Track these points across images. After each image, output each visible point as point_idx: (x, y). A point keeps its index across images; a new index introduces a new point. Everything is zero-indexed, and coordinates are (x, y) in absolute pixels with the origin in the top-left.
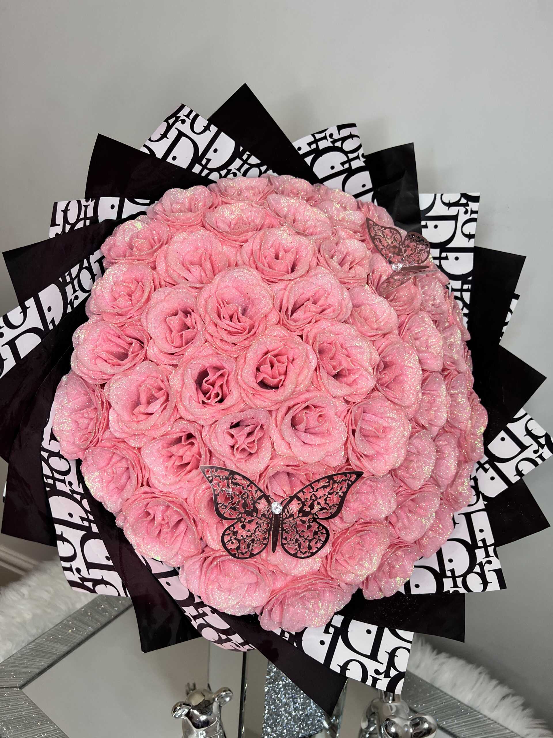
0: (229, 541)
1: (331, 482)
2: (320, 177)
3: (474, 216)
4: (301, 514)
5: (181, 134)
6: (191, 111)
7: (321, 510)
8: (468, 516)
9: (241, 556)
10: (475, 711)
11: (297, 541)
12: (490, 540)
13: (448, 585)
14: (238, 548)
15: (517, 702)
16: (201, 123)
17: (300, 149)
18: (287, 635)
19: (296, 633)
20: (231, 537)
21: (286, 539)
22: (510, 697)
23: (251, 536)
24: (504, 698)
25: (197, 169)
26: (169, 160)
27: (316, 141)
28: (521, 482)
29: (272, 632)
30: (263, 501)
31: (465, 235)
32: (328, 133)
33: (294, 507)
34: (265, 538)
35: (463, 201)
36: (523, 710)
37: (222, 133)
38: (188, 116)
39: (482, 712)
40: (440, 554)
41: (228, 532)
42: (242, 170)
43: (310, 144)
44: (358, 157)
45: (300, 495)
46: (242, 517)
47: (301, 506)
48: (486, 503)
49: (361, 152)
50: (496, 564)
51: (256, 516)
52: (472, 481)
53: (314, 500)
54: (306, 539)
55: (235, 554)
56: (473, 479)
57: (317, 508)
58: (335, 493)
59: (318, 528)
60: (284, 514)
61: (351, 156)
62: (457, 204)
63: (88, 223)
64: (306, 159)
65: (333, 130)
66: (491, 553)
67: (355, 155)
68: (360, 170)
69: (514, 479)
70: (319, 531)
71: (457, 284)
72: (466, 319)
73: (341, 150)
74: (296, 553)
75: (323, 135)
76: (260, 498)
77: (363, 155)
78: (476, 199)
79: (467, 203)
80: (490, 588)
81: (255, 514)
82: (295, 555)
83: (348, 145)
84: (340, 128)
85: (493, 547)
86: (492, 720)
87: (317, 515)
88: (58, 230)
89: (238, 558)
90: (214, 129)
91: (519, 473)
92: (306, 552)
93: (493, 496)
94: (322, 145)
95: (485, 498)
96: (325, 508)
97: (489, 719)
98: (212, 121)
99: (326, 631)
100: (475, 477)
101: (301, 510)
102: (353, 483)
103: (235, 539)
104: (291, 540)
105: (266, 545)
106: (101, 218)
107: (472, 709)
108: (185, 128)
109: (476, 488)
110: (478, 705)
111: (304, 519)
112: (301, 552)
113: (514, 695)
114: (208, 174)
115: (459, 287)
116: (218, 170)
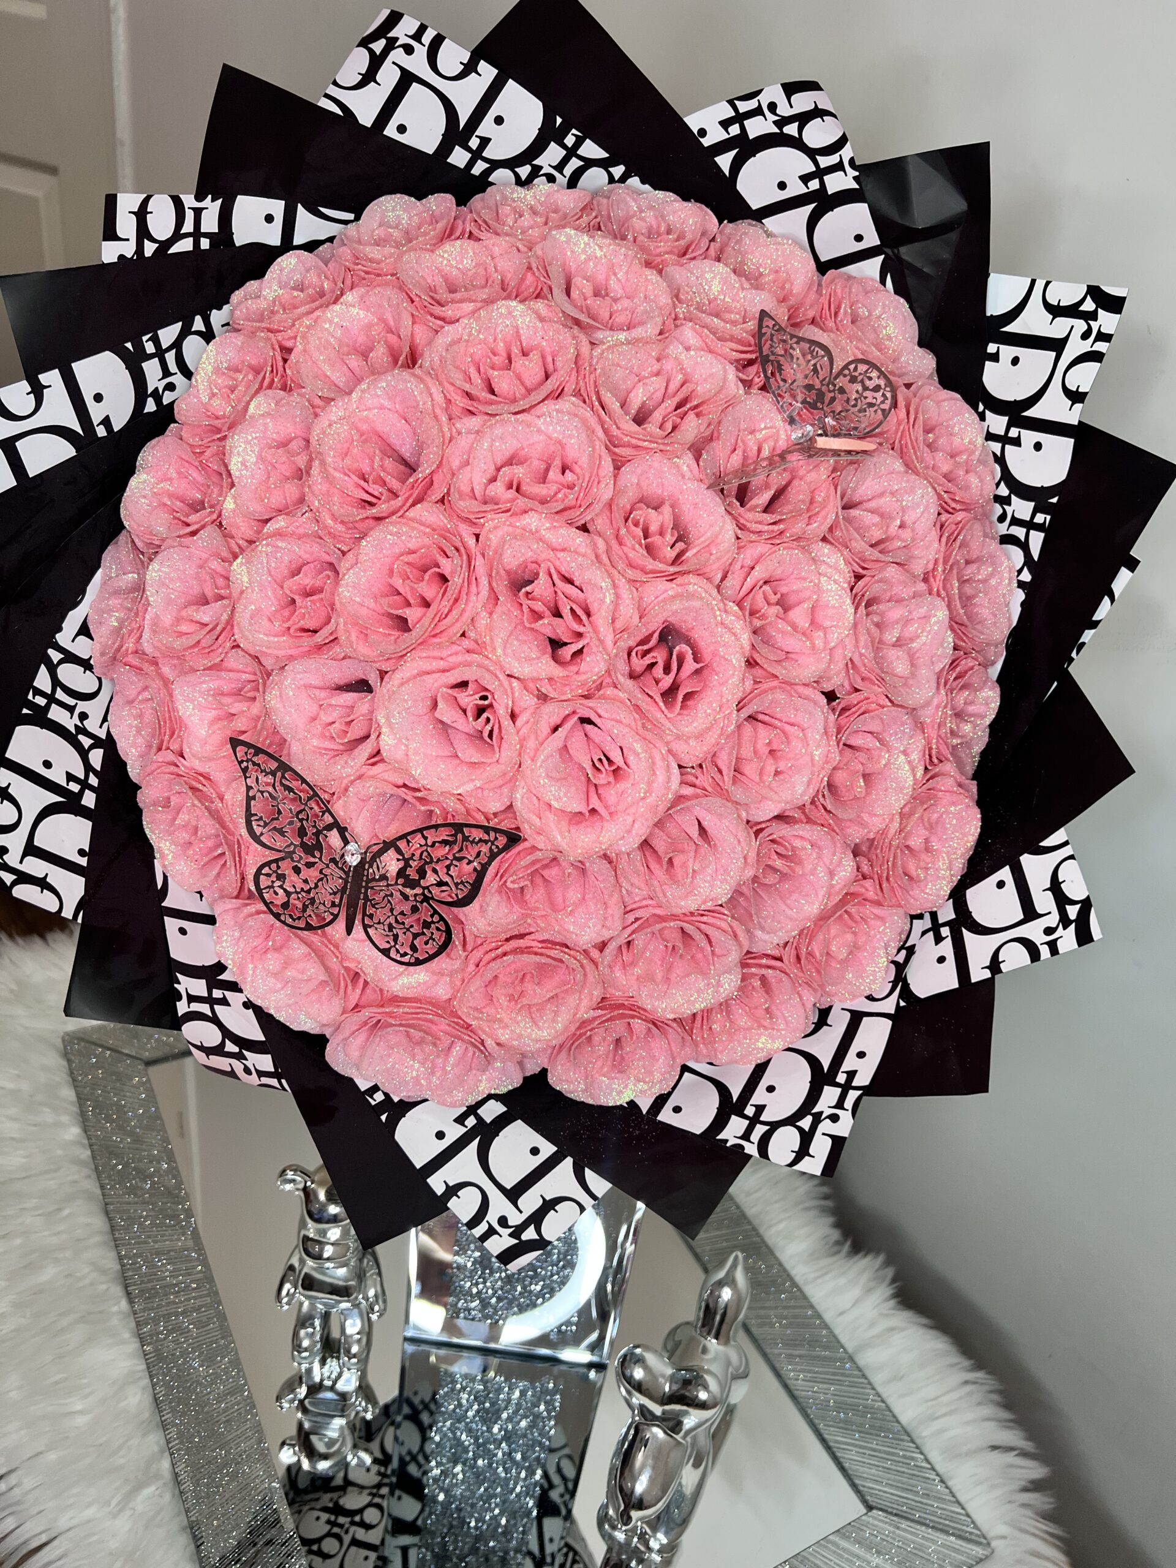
0: (268, 887)
1: (460, 836)
2: (755, 206)
3: (1101, 346)
4: (401, 881)
5: (407, 79)
6: (422, 29)
7: (441, 884)
8: (857, 1018)
9: (289, 921)
10: (913, 1441)
11: (391, 927)
12: (863, 1078)
13: (734, 1129)
14: (285, 905)
15: (1023, 1471)
16: (452, 56)
17: (703, 132)
18: (379, 1097)
19: (401, 1101)
20: (273, 882)
21: (371, 916)
22: (1016, 1452)
23: (309, 892)
24: (994, 1448)
25: (459, 157)
26: (390, 131)
27: (740, 118)
28: (988, 986)
29: (351, 1080)
30: (335, 832)
31: (1067, 391)
32: (764, 99)
33: (391, 864)
34: (333, 904)
35: (1089, 305)
36: (1025, 1490)
37: (510, 81)
38: (418, 36)
39: (926, 1450)
40: (760, 1070)
41: (266, 870)
42: (569, 170)
43: (725, 124)
44: (839, 167)
45: (402, 844)
46: (294, 852)
47: (401, 864)
48: (902, 1004)
49: (847, 153)
50: (844, 1127)
51: (320, 859)
52: (904, 952)
53: (426, 863)
54: (408, 930)
55: (280, 915)
56: (907, 949)
57: (431, 878)
58: (466, 861)
59: (432, 916)
60: (371, 871)
61: (825, 161)
62: (1072, 311)
63: (205, 244)
64: (718, 160)
65: (773, 93)
66: (849, 1103)
67: (833, 160)
68: (845, 197)
69: (978, 973)
70: (433, 922)
71: (1022, 508)
72: (1020, 595)
73: (797, 143)
74: (389, 950)
75: (752, 104)
76: (329, 828)
77: (852, 162)
78: (1115, 304)
79: (1095, 312)
80: (805, 1165)
81: (317, 853)
82: (386, 952)
83: (817, 134)
84: (791, 89)
85: (860, 1092)
86: (938, 1475)
87: (430, 892)
88: (129, 249)
89: (284, 923)
90: (487, 72)
91: (995, 965)
92: (406, 954)
93: (922, 996)
94: (756, 128)
95: (906, 993)
96: (446, 884)
97: (933, 1469)
98: (479, 54)
99: (460, 1120)
100: (914, 946)
101: (401, 873)
102: (500, 851)
103: (281, 887)
104: (379, 923)
105: (336, 917)
106: (241, 237)
107: (909, 1435)
108: (418, 64)
109: (900, 968)
110: (924, 1434)
111: (408, 891)
112: (398, 951)
113: (1024, 1454)
114: (487, 173)
115: (1027, 517)
116: (511, 164)
